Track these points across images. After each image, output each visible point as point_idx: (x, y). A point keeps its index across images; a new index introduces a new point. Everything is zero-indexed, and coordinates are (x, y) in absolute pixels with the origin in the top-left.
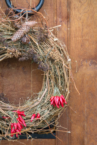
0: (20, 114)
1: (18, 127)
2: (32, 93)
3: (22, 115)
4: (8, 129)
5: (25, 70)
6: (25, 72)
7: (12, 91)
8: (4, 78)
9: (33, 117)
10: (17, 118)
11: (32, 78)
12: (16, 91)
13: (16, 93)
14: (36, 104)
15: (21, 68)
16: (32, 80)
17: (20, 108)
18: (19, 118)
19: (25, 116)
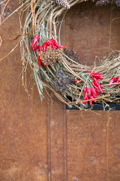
0: (95, 77)
1: (92, 93)
2: (111, 51)
3: (98, 78)
4: (80, 95)
5: (102, 20)
6: (101, 23)
7: (84, 48)
8: (74, 30)
9: (112, 81)
10: (91, 81)
11: (110, 30)
12: (88, 49)
13: (89, 50)
14: (116, 65)
15: (96, 18)
16: (110, 34)
17: (95, 69)
18: (94, 82)
19: (102, 79)
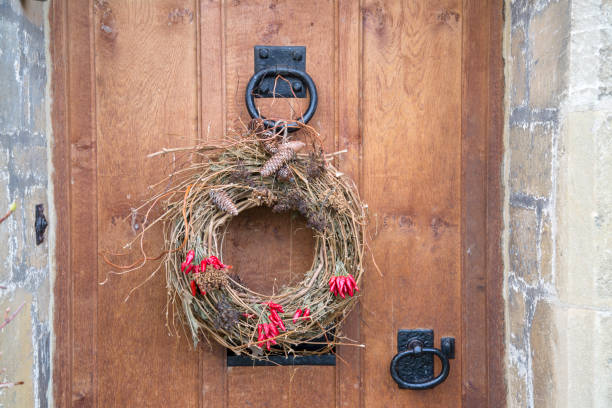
0: (275, 309)
1: (270, 331)
2: (293, 276)
3: (279, 310)
4: (253, 335)
5: (279, 234)
6: (278, 238)
7: (253, 273)
8: (240, 248)
9: (297, 314)
10: (269, 314)
11: (291, 248)
12: (260, 273)
13: (261, 276)
14: (302, 293)
15: (271, 230)
16: (291, 252)
17: (274, 299)
18: (273, 315)
19: (282, 312)
